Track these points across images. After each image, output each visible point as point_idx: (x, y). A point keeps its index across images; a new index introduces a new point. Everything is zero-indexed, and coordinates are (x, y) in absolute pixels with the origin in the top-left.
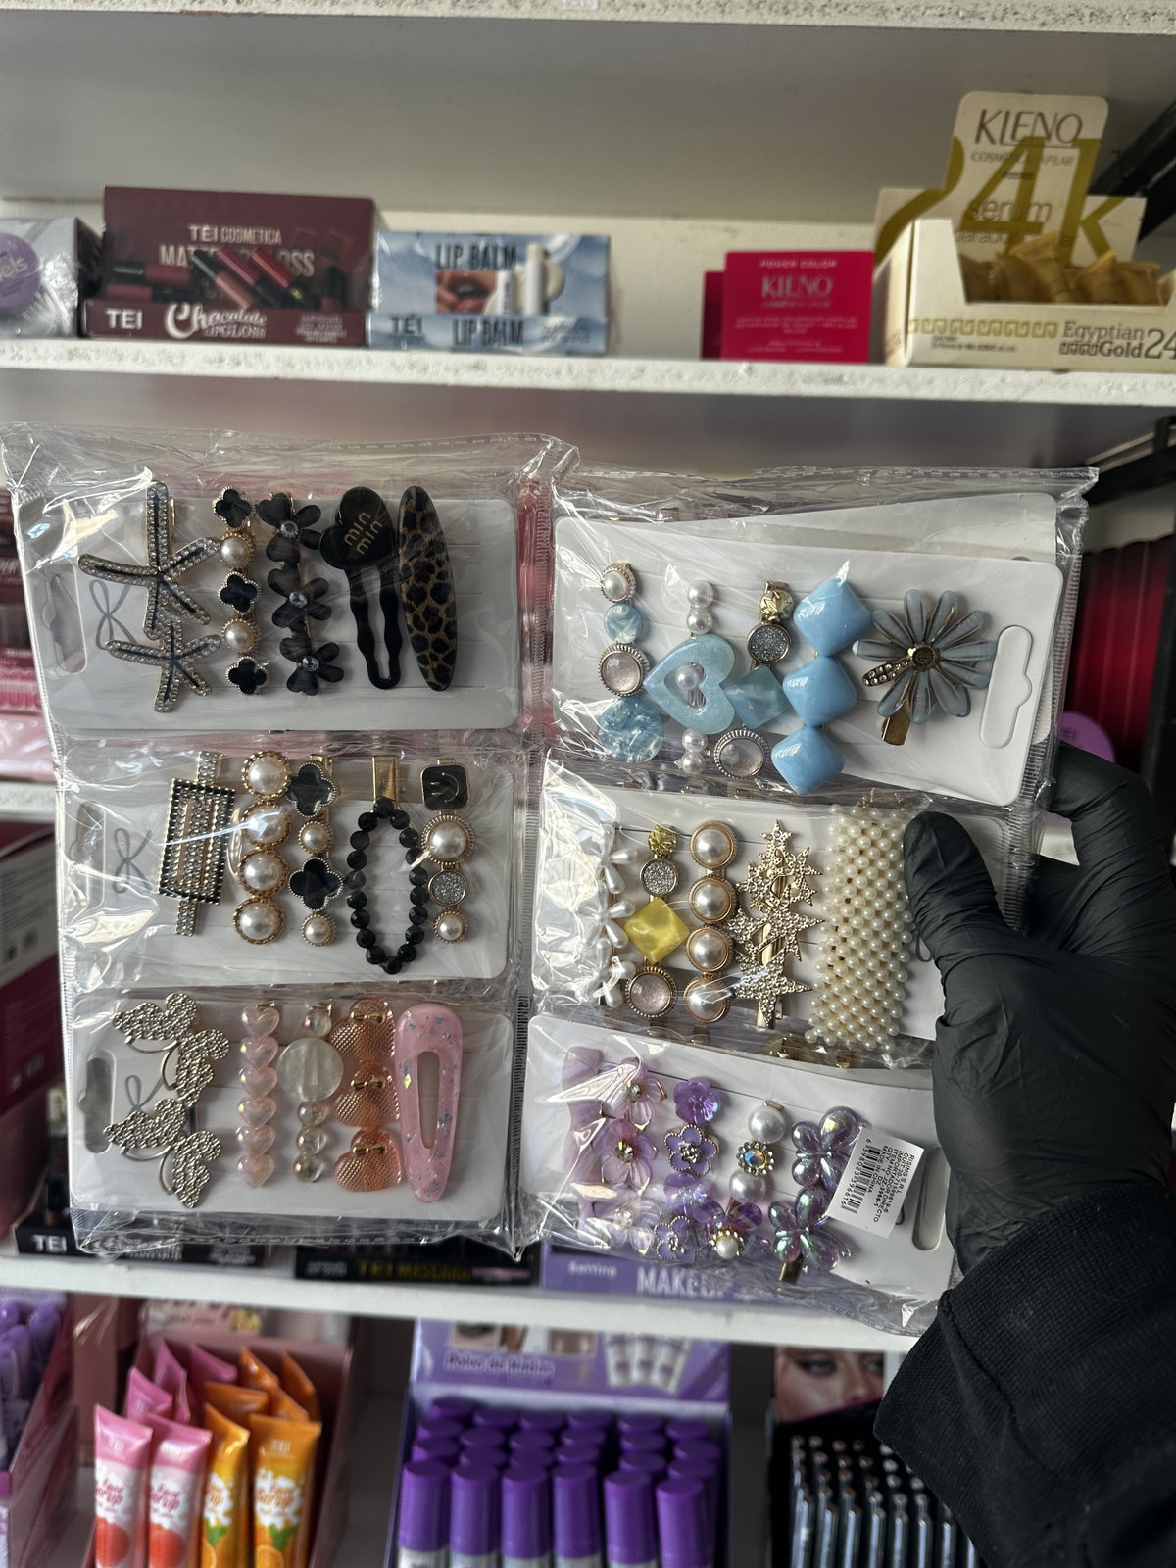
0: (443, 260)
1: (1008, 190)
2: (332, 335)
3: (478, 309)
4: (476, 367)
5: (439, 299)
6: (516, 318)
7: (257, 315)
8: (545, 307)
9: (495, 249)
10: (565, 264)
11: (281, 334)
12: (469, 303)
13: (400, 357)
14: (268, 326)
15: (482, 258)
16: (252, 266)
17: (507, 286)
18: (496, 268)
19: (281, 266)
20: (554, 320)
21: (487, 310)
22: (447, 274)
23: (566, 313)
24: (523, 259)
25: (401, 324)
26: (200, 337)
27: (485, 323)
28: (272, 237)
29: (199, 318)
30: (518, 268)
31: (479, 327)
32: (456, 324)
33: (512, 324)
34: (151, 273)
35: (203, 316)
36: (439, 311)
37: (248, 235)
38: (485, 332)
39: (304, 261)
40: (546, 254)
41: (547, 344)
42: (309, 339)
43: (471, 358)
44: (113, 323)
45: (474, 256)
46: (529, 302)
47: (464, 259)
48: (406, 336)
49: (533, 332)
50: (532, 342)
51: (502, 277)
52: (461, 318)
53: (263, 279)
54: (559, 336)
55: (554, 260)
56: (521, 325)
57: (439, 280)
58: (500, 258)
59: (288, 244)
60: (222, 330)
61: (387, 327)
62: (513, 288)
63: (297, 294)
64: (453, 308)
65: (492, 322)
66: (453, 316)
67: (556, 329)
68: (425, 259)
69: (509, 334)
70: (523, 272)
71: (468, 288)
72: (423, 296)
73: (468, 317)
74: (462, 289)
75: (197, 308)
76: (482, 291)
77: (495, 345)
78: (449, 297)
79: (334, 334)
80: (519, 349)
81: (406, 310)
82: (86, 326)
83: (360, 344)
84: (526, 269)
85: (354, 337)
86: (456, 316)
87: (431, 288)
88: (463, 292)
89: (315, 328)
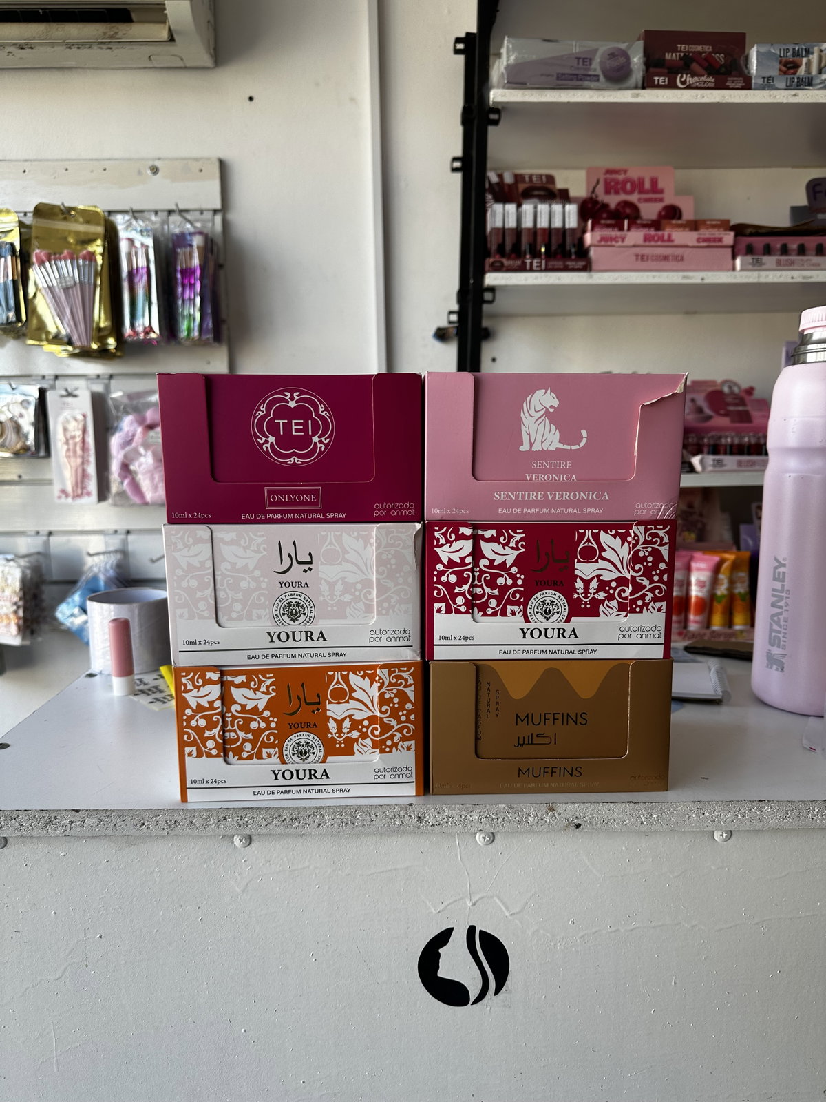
0: (782, 55)
2: (739, 85)
3: (795, 73)
4: (795, 95)
5: (780, 70)
6: (810, 76)
7: (711, 78)
8: (820, 72)
9: (802, 49)
11: (720, 86)
12: (792, 71)
13: (766, 93)
14: (715, 82)
15: (797, 54)
17: (806, 64)
18: (803, 57)
19: (714, 60)
21: (798, 74)
22: (784, 60)
24: (812, 53)
25: (766, 79)
26: (690, 87)
27: (798, 78)
30: (811, 56)
31: (796, 80)
32: (787, 79)
33: (809, 78)
35: (691, 79)
36: (780, 74)
37: (699, 48)
38: (798, 82)
39: (721, 58)
40: (821, 51)
41: (822, 85)
42: (731, 87)
43: (793, 92)
44: (656, 82)
45: (794, 52)
46: (814, 71)
47: (789, 55)
48: (768, 84)
49: (816, 81)
50: (817, 85)
51: (805, 60)
52: (789, 76)
53: (709, 65)
55: (824, 52)
56: (812, 78)
57: (780, 63)
58: (804, 53)
59: (714, 51)
60: (698, 84)
61: (760, 81)
62: (809, 64)
63: (722, 70)
64: (785, 73)
65: (801, 77)
66: (785, 77)
68: (775, 54)
69: (807, 83)
70: (813, 58)
71: (791, 65)
72: (774, 69)
73: (792, 76)
74: (789, 66)
75: (689, 75)
76: (797, 66)
77: (802, 87)
78: (784, 69)
79: (740, 84)
80: (811, 88)
81: (767, 75)
82: (647, 84)
83: (750, 88)
84: (814, 58)
85: (747, 86)
86: (787, 76)
87: (777, 66)
88: (789, 67)
89: (733, 82)
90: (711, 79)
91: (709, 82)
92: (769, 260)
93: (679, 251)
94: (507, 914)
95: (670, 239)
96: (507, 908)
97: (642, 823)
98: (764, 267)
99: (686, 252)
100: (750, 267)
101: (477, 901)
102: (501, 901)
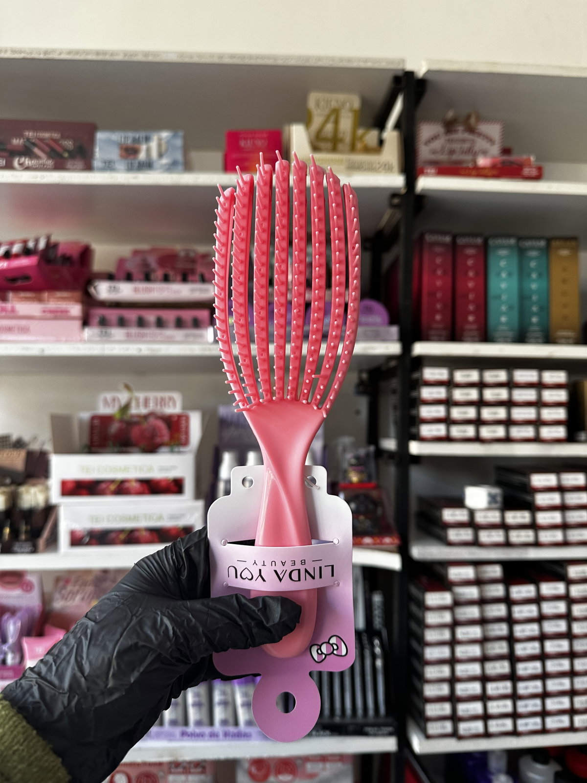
0: (123, 142)
1: (329, 127)
2: (80, 167)
3: (135, 158)
4: (135, 178)
5: (121, 155)
6: (150, 160)
8: (161, 156)
9: (142, 137)
10: (168, 142)
11: (59, 166)
12: (132, 157)
13: (106, 174)
14: (55, 164)
15: (136, 141)
16: (48, 145)
17: (146, 150)
18: (142, 144)
19: (60, 146)
20: (165, 161)
21: (138, 158)
22: (124, 146)
23: (169, 158)
24: (152, 141)
25: (108, 163)
26: (28, 168)
27: (138, 162)
28: (56, 135)
29: (27, 162)
30: (150, 143)
31: (136, 164)
32: (128, 163)
33: (148, 162)
34: (9, 147)
35: (30, 163)
36: (120, 159)
37: (46, 135)
38: (138, 165)
39: (69, 144)
40: (160, 139)
41: (162, 169)
42: (70, 169)
43: (133, 174)
45: (133, 140)
46: (154, 154)
47: (129, 142)
48: (109, 166)
49: (156, 165)
50: (156, 168)
51: (144, 147)
52: (129, 160)
53: (53, 149)
54: (167, 167)
55: (163, 141)
56: (151, 163)
57: (121, 148)
58: (143, 140)
59: (63, 137)
60: (37, 166)
61: (102, 164)
62: (148, 151)
63: (66, 155)
64: (126, 158)
65: (141, 162)
66: (126, 162)
67: (165, 165)
68: (117, 141)
69: (148, 165)
70: (152, 145)
71: (132, 151)
72: (114, 154)
73: (132, 160)
75: (27, 159)
76: (137, 152)
77: (142, 170)
78: (124, 154)
80: (152, 171)
81: (109, 159)
83: (91, 170)
84: (154, 145)
85: (88, 167)
87: (118, 151)
88: (129, 152)
89: (73, 165)
90: (51, 161)
91: (48, 164)
92: (118, 333)
93: (23, 323)
95: (13, 310)
98: (113, 339)
99: (32, 324)
100: (98, 339)
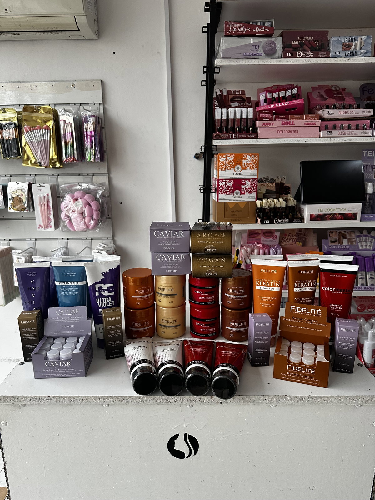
0: (344, 42)
2: (324, 56)
3: (350, 50)
4: (349, 60)
6: (356, 51)
8: (361, 49)
11: (316, 56)
13: (336, 59)
15: (350, 41)
18: (353, 42)
19: (314, 44)
22: (345, 44)
23: (365, 50)
24: (358, 41)
25: (336, 53)
26: (302, 57)
29: (302, 54)
31: (350, 53)
36: (342, 50)
37: (308, 38)
39: (317, 42)
40: (362, 39)
41: (361, 55)
42: (320, 56)
43: (348, 58)
44: (288, 55)
46: (358, 48)
47: (347, 42)
48: (337, 55)
49: (359, 53)
50: (358, 55)
51: (354, 44)
53: (311, 46)
55: (363, 40)
58: (354, 40)
59: (314, 39)
60: (306, 55)
61: (334, 54)
62: (356, 46)
63: (317, 48)
65: (352, 51)
67: (363, 52)
68: (341, 41)
69: (355, 54)
72: (340, 48)
73: (348, 51)
75: (302, 52)
76: (351, 47)
77: (352, 56)
78: (344, 48)
80: (356, 56)
81: (337, 51)
82: (284, 56)
83: (329, 57)
84: (358, 43)
85: (328, 55)
86: (346, 51)
87: (342, 46)
88: (347, 47)
89: (322, 54)
90: (312, 53)
91: (311, 54)
92: (335, 133)
93: (296, 129)
94: (198, 429)
95: (293, 124)
96: (198, 428)
97: (244, 402)
98: (332, 135)
99: (300, 129)
100: (326, 135)
101: (187, 425)
102: (196, 425)
